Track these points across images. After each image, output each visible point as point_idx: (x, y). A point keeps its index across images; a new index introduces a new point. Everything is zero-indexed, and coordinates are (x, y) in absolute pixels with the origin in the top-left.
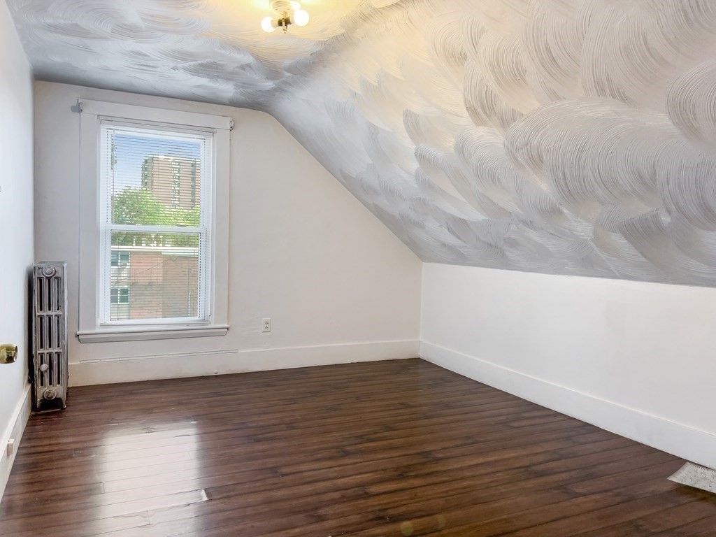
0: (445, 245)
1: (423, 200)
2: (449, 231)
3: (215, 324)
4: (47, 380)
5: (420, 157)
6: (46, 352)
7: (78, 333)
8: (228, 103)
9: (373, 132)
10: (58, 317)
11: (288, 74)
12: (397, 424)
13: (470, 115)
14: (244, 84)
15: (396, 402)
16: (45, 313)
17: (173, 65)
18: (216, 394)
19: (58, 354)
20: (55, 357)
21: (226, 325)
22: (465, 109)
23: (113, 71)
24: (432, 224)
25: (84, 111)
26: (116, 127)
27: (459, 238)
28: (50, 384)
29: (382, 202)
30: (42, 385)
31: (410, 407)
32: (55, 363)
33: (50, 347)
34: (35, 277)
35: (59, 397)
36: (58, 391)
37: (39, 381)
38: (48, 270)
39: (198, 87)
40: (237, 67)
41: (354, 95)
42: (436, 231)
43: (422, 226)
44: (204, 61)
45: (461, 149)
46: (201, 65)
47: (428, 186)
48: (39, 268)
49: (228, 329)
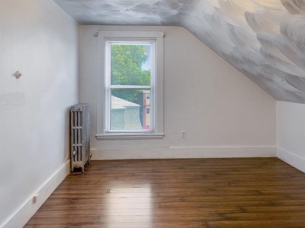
0: (288, 91)
1: (268, 65)
2: (288, 83)
3: (157, 133)
4: (76, 158)
5: (261, 40)
6: (76, 145)
7: (96, 135)
8: (161, 24)
9: (232, 29)
10: (81, 130)
11: (181, 4)
12: (249, 208)
13: (286, 7)
14: (163, 13)
15: (253, 189)
16: (76, 127)
17: (125, 9)
18: (154, 171)
19: (81, 147)
20: (79, 148)
21: (163, 134)
22: (282, 4)
23: (103, 16)
24: (277, 79)
25: (98, 36)
26: (112, 42)
27: (296, 87)
28: (78, 160)
29: (246, 67)
30: (74, 161)
31: (262, 194)
32: (79, 151)
33: (78, 143)
34: (72, 111)
35: (81, 167)
36: (81, 164)
37: (73, 159)
38: (76, 108)
39: (143, 18)
40: (154, 4)
41: (216, 9)
42: (280, 84)
43: (271, 80)
44: (137, 4)
45: (285, 32)
46: (137, 6)
47: (269, 56)
48: (73, 107)
49: (164, 136)
